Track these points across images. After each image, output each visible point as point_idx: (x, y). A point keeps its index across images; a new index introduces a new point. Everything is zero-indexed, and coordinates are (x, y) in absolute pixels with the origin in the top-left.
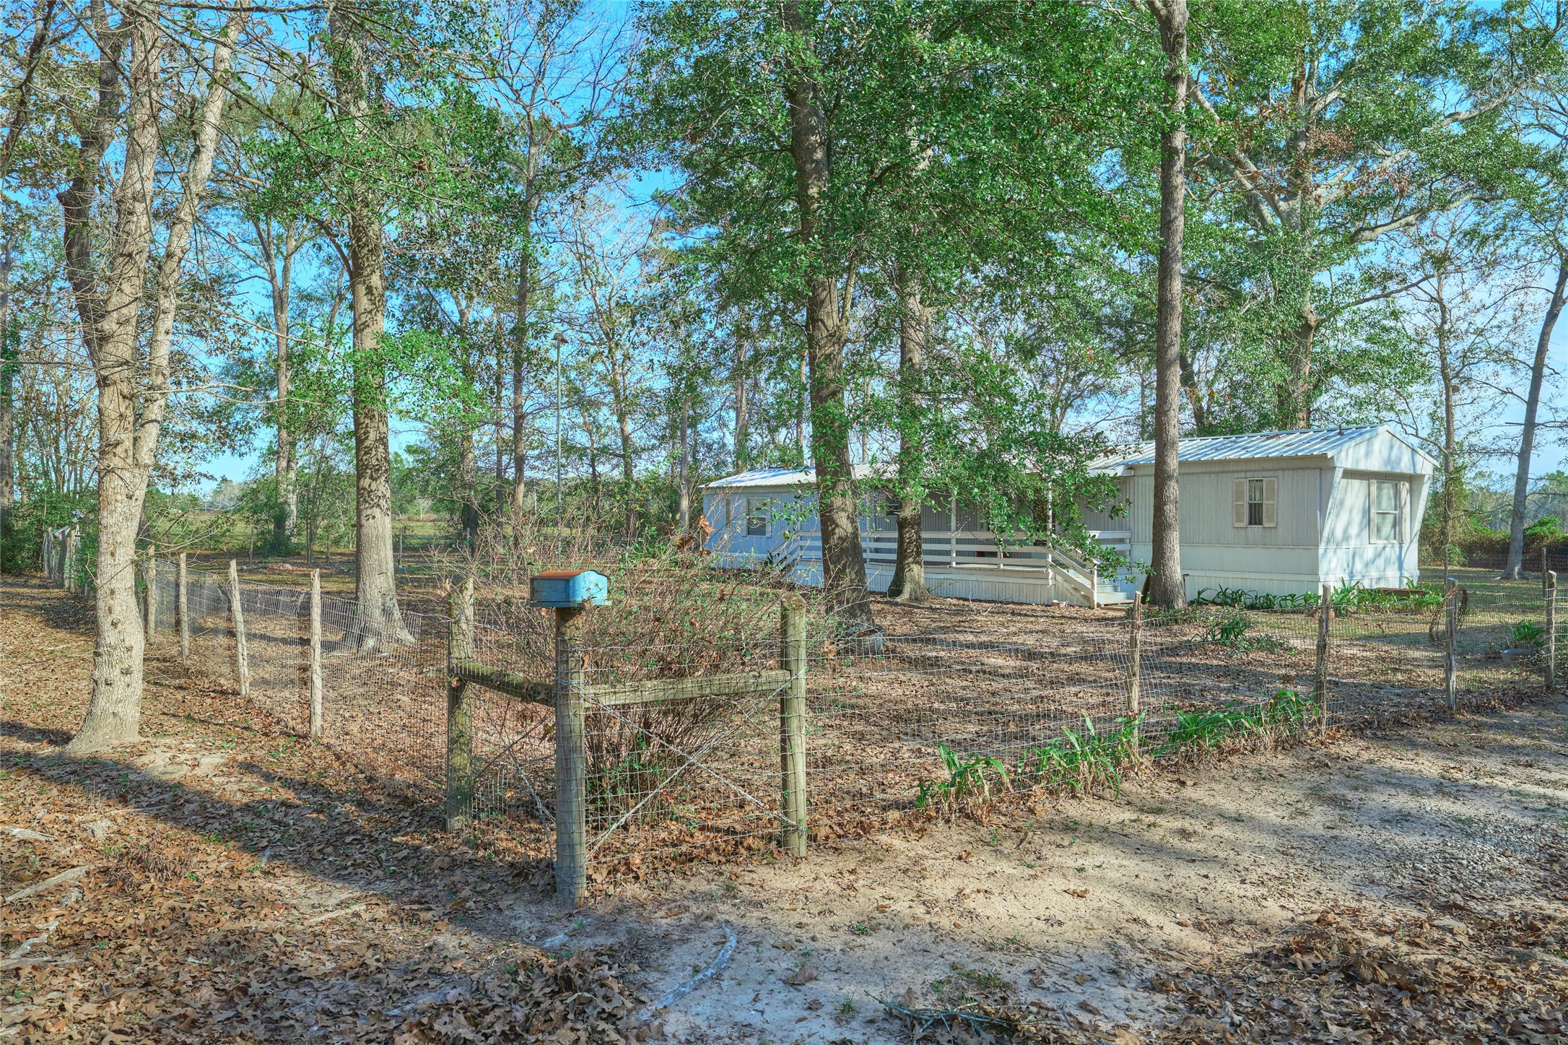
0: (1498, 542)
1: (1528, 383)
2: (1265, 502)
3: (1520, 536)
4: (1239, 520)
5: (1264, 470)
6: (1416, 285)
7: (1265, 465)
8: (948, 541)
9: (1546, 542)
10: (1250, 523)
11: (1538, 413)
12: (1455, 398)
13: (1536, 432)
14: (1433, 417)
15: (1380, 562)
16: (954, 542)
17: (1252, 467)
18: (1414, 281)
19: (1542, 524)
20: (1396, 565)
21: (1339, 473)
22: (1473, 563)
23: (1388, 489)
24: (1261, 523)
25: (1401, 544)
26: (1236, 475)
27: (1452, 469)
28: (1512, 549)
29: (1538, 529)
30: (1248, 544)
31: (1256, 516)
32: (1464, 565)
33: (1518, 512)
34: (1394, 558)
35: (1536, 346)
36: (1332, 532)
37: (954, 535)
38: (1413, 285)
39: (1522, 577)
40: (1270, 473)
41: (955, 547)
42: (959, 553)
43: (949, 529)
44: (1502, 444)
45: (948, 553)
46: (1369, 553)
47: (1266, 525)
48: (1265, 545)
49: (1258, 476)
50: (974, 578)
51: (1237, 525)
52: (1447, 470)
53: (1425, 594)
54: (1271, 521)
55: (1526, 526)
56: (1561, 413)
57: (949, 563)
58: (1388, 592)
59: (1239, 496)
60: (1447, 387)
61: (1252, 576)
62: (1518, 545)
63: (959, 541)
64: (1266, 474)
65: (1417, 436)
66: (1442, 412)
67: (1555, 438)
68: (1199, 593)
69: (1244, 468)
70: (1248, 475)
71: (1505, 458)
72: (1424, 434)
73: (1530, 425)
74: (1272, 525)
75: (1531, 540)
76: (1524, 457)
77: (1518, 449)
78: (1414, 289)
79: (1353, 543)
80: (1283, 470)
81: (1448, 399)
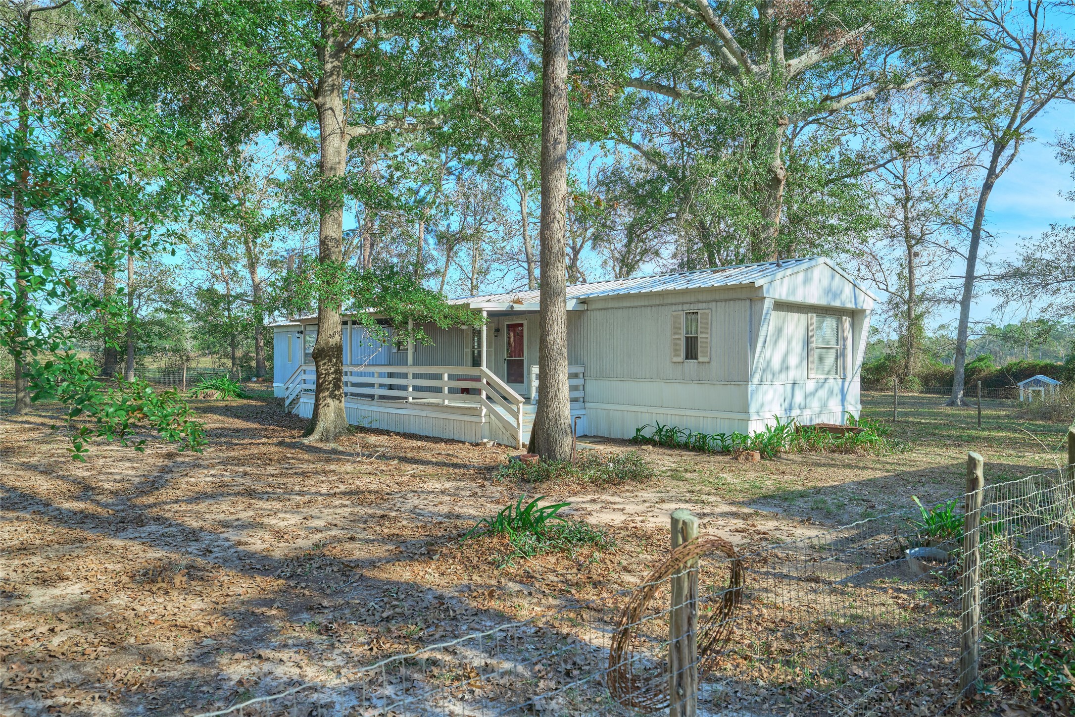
0: (947, 374)
1: (968, 243)
2: (700, 336)
3: (962, 370)
4: (677, 355)
5: (699, 302)
6: (883, 165)
7: (701, 297)
8: (404, 376)
9: (983, 374)
10: (687, 358)
11: (976, 267)
12: (916, 261)
13: (975, 284)
14: (899, 275)
15: (822, 393)
16: (410, 376)
17: (687, 299)
18: (882, 162)
19: (980, 360)
20: (840, 397)
21: (768, 304)
22: (928, 391)
23: (829, 323)
24: (696, 358)
25: (844, 379)
26: (674, 308)
27: (913, 316)
28: (955, 381)
29: (977, 364)
30: (685, 380)
31: (691, 352)
32: (922, 392)
33: (960, 348)
34: (837, 389)
35: (975, 211)
36: (768, 363)
37: (411, 370)
38: (880, 166)
39: (964, 404)
40: (704, 305)
41: (411, 382)
42: (415, 388)
43: (404, 363)
44: (949, 293)
45: (404, 388)
46: (811, 386)
47: (701, 359)
48: (700, 380)
49: (693, 308)
50: (423, 414)
51: (675, 359)
52: (909, 316)
53: (860, 431)
54: (704, 355)
55: (966, 362)
56: (994, 268)
57: (406, 398)
58: (824, 429)
59: (676, 330)
60: (910, 253)
61: (688, 412)
62: (960, 378)
63: (416, 376)
64: (701, 306)
65: (887, 291)
66: (906, 272)
67: (989, 289)
68: (638, 430)
69: (681, 300)
70: (686, 307)
71: (951, 306)
72: (892, 289)
73: (970, 278)
74: (706, 359)
75: (970, 373)
76: (965, 304)
77: (960, 298)
78: (882, 170)
79: (792, 374)
80: (716, 301)
81: (910, 262)
